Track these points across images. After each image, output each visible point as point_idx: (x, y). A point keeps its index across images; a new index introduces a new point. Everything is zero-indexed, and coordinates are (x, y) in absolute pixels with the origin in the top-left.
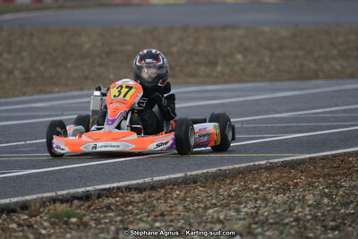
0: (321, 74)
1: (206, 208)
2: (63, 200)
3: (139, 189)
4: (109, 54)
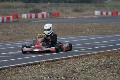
0: (106, 33)
1: (80, 63)
2: (48, 62)
3: (65, 59)
4: (59, 29)
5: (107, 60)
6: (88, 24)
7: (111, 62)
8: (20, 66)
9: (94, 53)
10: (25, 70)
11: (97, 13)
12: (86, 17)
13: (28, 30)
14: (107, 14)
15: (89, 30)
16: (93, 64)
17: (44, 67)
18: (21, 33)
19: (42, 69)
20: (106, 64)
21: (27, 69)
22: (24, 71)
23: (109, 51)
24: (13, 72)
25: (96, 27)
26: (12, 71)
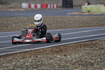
5: (34, 59)
6: (14, 18)
7: (39, 62)
9: (20, 51)
11: (25, 5)
12: (12, 10)
14: (36, 6)
15: (15, 25)
16: (18, 64)
20: (33, 64)
23: (37, 49)
25: (23, 22)
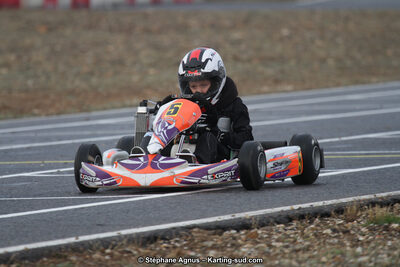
2: (383, 203)
8: (244, 225)
10: (270, 246)
13: (282, 39)
17: (364, 230)
18: (245, 57)
19: (356, 243)
21: (278, 241)
22: (267, 249)
24: (212, 253)
26: (205, 250)
